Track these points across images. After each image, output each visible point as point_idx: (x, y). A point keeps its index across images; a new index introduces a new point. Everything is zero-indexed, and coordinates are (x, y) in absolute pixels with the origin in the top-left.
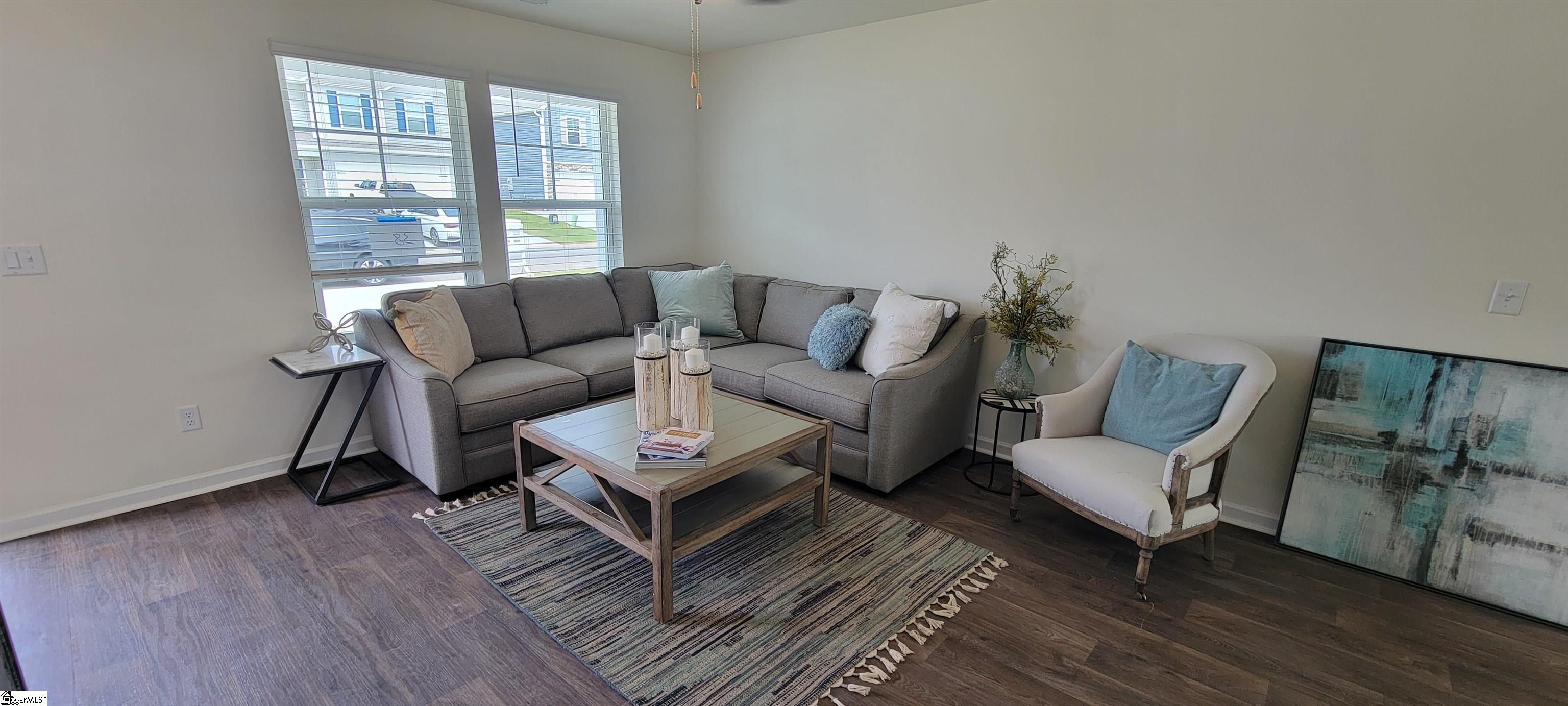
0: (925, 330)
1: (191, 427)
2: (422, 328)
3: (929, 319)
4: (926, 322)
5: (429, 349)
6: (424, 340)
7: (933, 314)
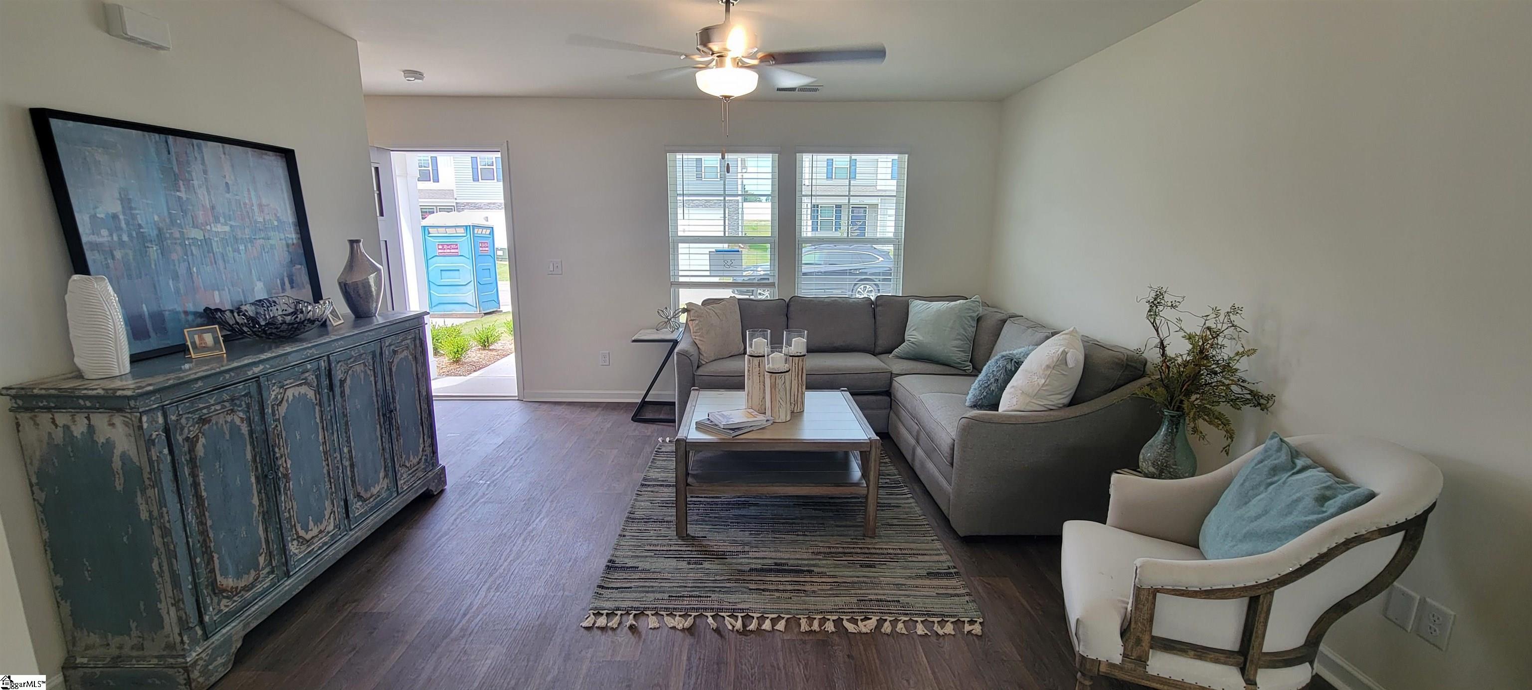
0: (1044, 378)
1: (605, 364)
2: (697, 322)
3: (1048, 367)
4: (1044, 370)
5: (699, 336)
6: (697, 330)
7: (1053, 361)
